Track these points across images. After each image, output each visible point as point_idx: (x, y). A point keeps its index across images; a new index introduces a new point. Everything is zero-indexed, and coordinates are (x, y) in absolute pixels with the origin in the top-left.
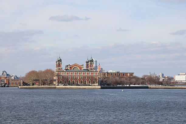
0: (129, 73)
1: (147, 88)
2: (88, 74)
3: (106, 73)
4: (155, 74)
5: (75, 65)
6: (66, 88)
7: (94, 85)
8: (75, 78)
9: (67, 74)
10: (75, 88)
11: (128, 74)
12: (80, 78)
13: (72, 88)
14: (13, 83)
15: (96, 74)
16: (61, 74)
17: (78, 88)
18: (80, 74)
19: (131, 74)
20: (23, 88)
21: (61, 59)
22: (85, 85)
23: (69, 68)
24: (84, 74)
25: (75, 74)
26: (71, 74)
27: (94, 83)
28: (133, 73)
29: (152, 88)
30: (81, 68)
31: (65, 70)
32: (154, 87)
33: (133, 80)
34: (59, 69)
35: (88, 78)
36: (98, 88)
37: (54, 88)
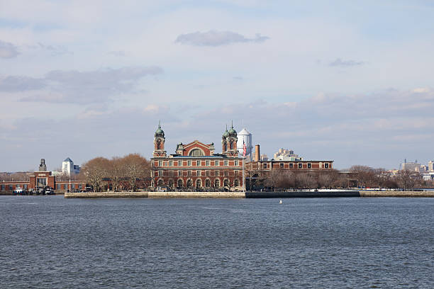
0: (323, 162)
1: (357, 195)
2: (221, 164)
3: (269, 162)
4: (418, 163)
5: (195, 144)
6: (170, 196)
7: (236, 191)
8: (194, 174)
9: (175, 164)
10: (190, 197)
11: (320, 164)
12: (203, 174)
13: (183, 196)
14: (64, 187)
15: (241, 164)
16: (162, 164)
17: (196, 197)
18: (203, 164)
19: (328, 164)
20: (72, 197)
21: (162, 132)
22: (215, 189)
23: (180, 152)
24: (212, 164)
25: (194, 164)
26: (185, 164)
27: (236, 185)
28: (331, 162)
29: (368, 196)
30: (207, 152)
31: (172, 157)
32: (373, 193)
33: (326, 178)
34: (159, 154)
35: (222, 174)
36: (240, 197)
37: (143, 196)
